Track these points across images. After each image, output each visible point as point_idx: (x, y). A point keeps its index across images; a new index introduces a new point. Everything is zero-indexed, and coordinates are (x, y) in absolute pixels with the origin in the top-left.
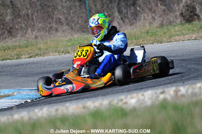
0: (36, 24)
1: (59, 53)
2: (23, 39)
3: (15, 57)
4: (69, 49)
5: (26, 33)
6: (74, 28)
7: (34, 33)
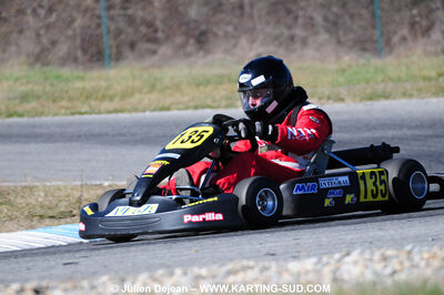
0: (259, 27)
1: (320, 99)
2: (229, 58)
3: (224, 103)
4: (343, 92)
5: (235, 46)
6: (343, 39)
7: (255, 46)
